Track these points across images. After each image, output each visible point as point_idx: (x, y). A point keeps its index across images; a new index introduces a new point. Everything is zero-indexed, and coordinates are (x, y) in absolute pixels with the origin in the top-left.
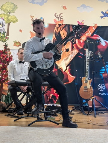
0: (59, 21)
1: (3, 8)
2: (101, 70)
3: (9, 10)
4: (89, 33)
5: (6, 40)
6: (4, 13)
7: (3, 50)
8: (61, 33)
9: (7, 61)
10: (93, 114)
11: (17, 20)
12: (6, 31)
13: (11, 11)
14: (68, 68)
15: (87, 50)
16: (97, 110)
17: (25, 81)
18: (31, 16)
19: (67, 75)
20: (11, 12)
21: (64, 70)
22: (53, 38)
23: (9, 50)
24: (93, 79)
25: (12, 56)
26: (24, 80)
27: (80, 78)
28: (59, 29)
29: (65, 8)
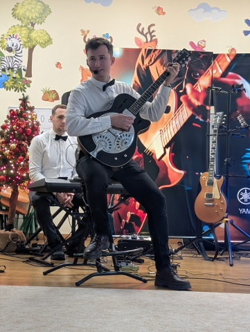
0: (147, 42)
1: (17, 12)
2: (245, 156)
3: (32, 18)
4: (217, 70)
5: (26, 86)
6: (20, 24)
7: (17, 110)
8: (153, 69)
9: (27, 135)
10: (227, 258)
11: (49, 41)
12: (24, 65)
13: (35, 20)
14: (168, 150)
15: (212, 109)
16: (236, 248)
17: (68, 182)
18: (83, 31)
19: (167, 168)
20: (37, 21)
21: (158, 157)
22: (133, 82)
23: (32, 109)
24: (227, 178)
25: (38, 124)
26: (66, 178)
27: (197, 173)
28: (146, 62)
29: (160, 12)
